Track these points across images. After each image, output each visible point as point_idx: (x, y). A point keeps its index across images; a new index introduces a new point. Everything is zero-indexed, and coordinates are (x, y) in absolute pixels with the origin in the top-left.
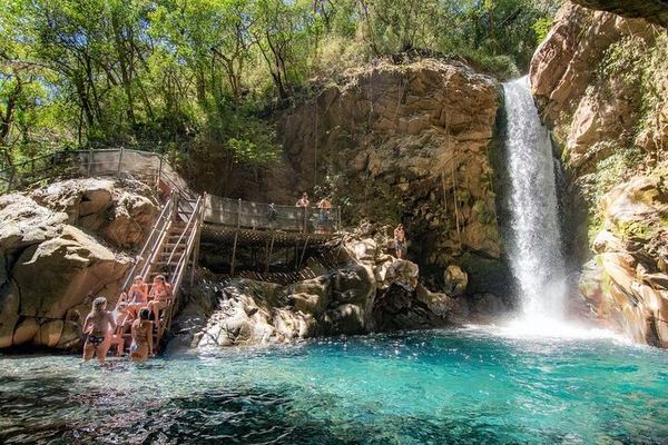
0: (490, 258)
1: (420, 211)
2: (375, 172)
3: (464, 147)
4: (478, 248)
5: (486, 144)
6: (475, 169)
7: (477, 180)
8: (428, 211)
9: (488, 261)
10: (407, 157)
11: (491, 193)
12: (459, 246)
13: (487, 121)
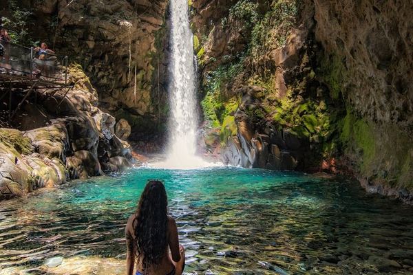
0: (138, 114)
1: (94, 68)
2: (65, 22)
3: (143, 26)
4: (131, 105)
5: (157, 29)
6: (145, 46)
7: (144, 54)
8: (100, 70)
9: (136, 117)
10: (97, 18)
11: (151, 67)
12: (116, 103)
13: (160, 12)
